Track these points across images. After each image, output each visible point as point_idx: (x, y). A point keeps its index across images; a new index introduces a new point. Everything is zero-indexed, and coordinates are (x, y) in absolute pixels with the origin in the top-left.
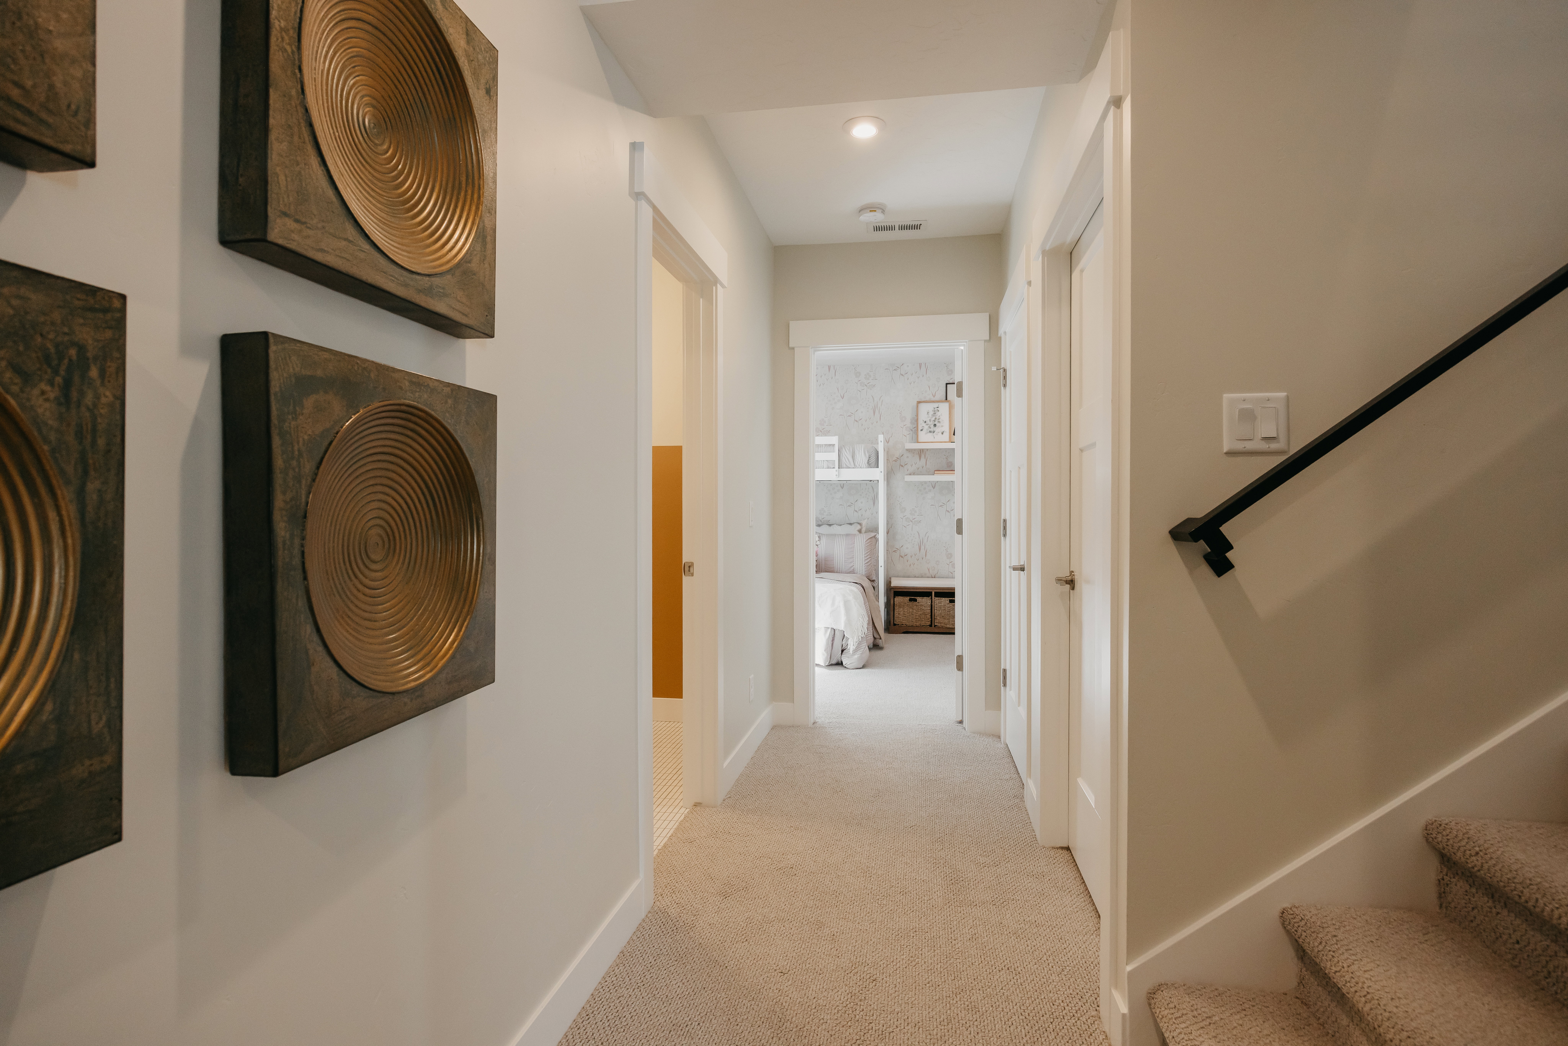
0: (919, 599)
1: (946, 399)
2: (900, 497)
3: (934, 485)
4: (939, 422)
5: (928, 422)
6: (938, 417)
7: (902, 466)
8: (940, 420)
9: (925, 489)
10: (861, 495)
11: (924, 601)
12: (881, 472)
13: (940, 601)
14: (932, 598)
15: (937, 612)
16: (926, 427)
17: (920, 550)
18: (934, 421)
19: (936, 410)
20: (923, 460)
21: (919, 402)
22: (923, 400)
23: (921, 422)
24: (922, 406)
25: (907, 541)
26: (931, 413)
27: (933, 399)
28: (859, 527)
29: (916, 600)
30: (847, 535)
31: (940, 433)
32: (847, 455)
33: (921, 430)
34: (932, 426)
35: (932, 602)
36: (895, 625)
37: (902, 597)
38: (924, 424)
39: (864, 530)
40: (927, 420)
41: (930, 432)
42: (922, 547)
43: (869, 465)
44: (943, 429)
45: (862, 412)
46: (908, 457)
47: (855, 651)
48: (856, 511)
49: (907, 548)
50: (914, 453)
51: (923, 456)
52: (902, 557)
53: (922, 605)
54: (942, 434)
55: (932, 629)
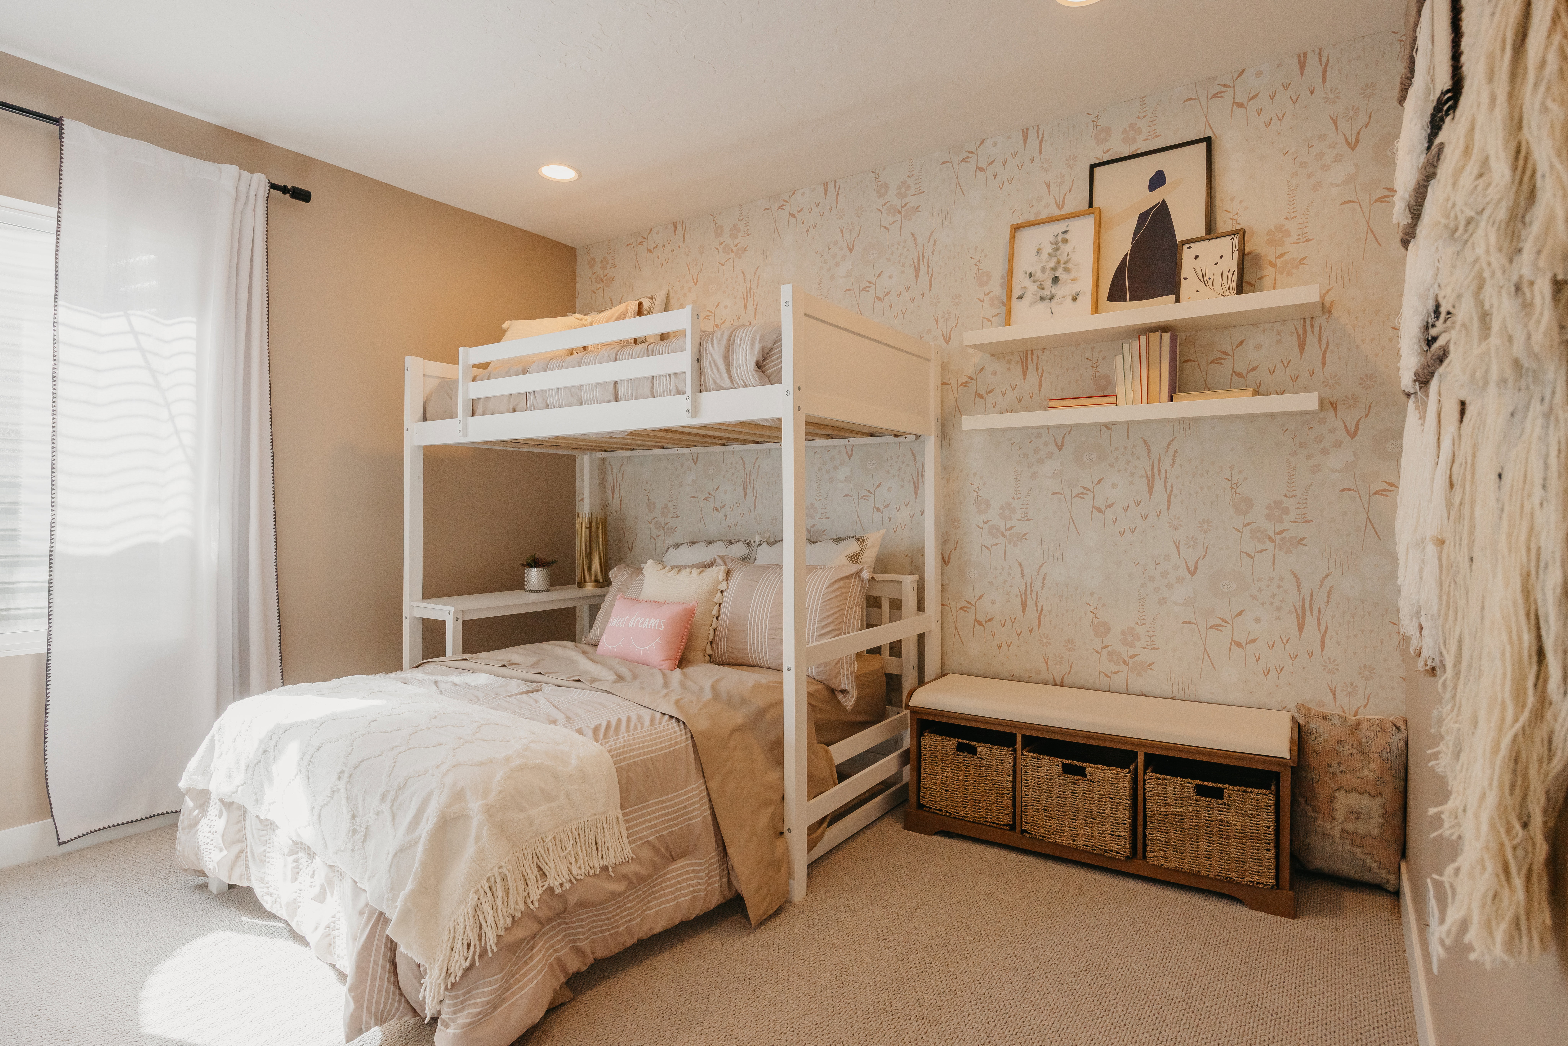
0: (983, 749)
1: (1091, 205)
2: (975, 474)
4: (1067, 270)
5: (1039, 275)
6: (1063, 258)
7: (981, 396)
8: (1070, 265)
9: (1037, 451)
10: (888, 472)
11: (996, 758)
13: (1036, 762)
14: (1015, 751)
15: (1028, 795)
16: (1032, 288)
17: (1024, 607)
18: (1054, 269)
19: (1060, 243)
20: (1032, 377)
21: (1019, 228)
22: (1030, 220)
23: (1019, 276)
24: (1025, 235)
25: (991, 583)
26: (1049, 249)
27: (1054, 213)
29: (973, 751)
31: (1072, 300)
33: (1020, 298)
34: (1049, 283)
35: (1015, 764)
36: (921, 806)
37: (939, 738)
38: (1027, 282)
40: (1037, 269)
41: (1042, 299)
42: (1031, 603)
44: (1079, 288)
46: (994, 373)
48: (878, 510)
49: (993, 602)
50: (1009, 361)
51: (1032, 367)
52: (980, 623)
53: (989, 767)
54: (1074, 299)
55: (1013, 838)
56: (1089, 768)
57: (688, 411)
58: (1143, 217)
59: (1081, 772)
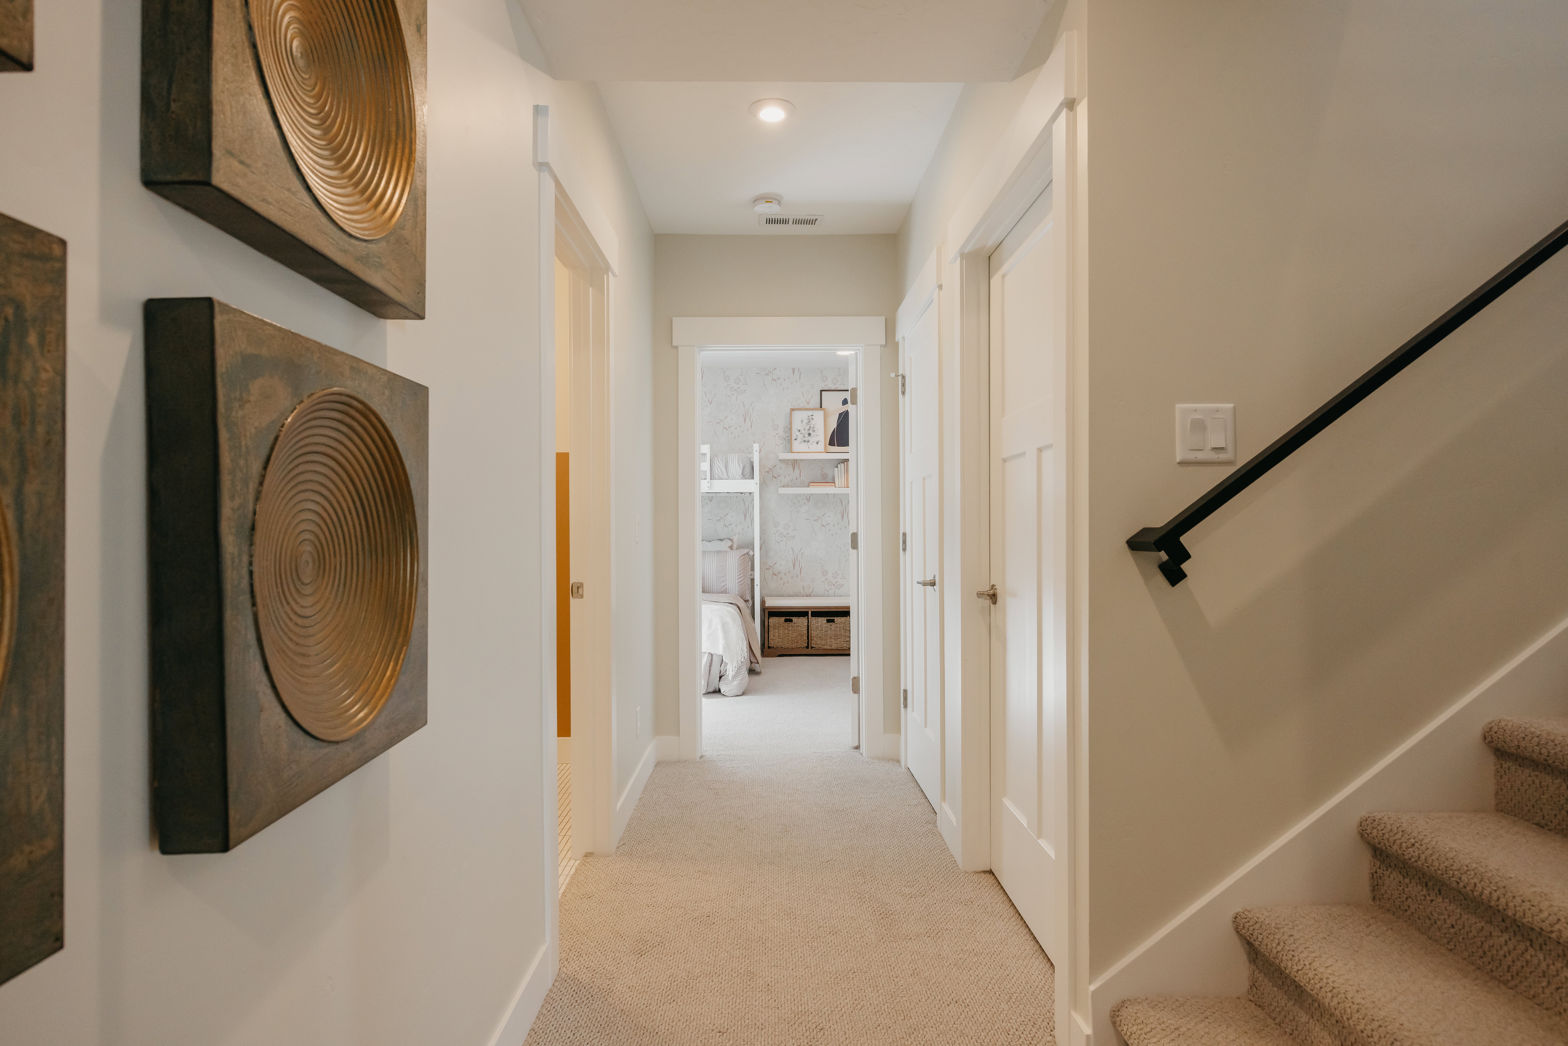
0: (795, 619)
1: (821, 407)
2: (774, 510)
3: (808, 498)
4: (814, 431)
5: (802, 431)
6: (812, 426)
7: (775, 477)
8: (815, 429)
9: (799, 502)
10: (731, 508)
11: (800, 622)
12: (757, 484)
13: (817, 620)
14: (808, 618)
15: (814, 633)
16: (800, 436)
17: (794, 567)
18: (809, 430)
19: (810, 419)
20: (797, 471)
21: (793, 410)
22: (797, 407)
23: (794, 430)
24: (795, 413)
25: (780, 557)
26: (806, 421)
27: (807, 407)
28: (730, 543)
29: (791, 621)
30: (718, 552)
31: (815, 443)
32: (719, 465)
33: (795, 439)
34: (806, 435)
35: (808, 623)
36: (769, 647)
37: (777, 618)
38: (798, 434)
39: (735, 546)
40: (802, 429)
41: (804, 441)
42: (797, 565)
43: (744, 476)
44: (817, 439)
45: (732, 419)
46: (781, 468)
47: (734, 677)
48: (726, 526)
49: (781, 565)
50: (787, 464)
51: (797, 467)
52: (775, 575)
53: (798, 626)
54: (817, 443)
55: (809, 651)
56: (836, 619)
57: (708, 487)
58: (840, 415)
59: (833, 621)
